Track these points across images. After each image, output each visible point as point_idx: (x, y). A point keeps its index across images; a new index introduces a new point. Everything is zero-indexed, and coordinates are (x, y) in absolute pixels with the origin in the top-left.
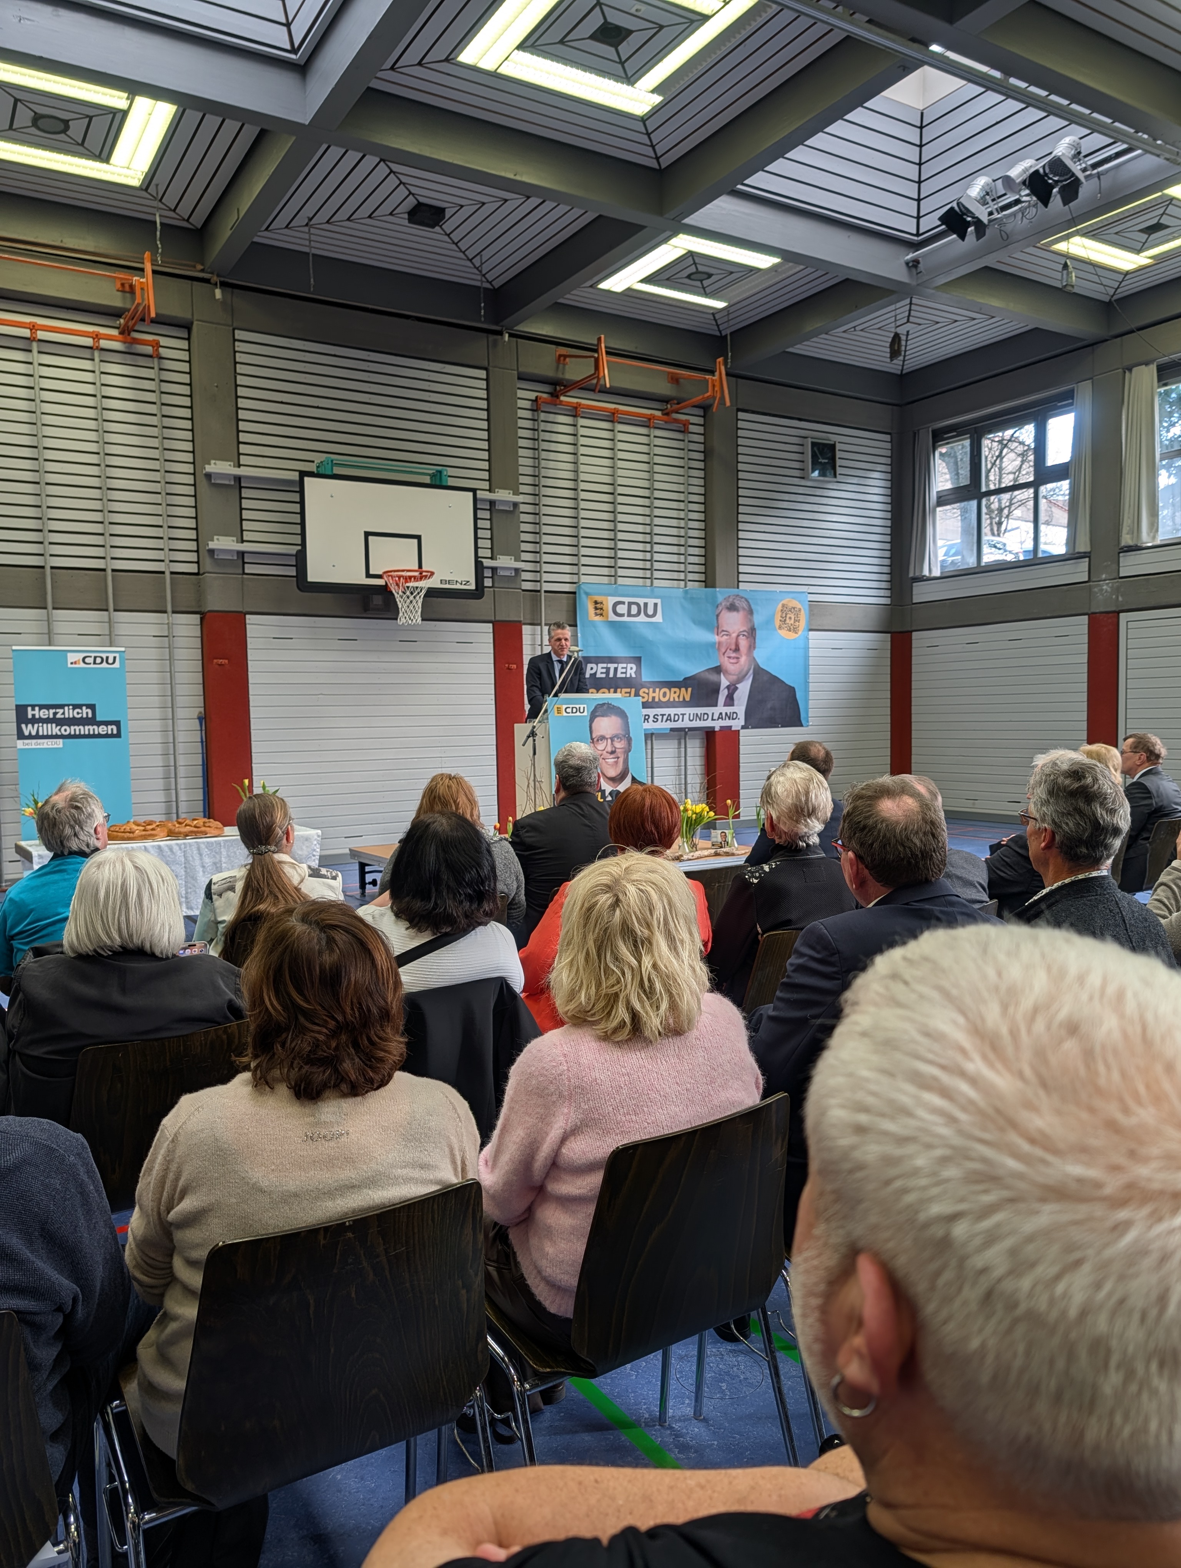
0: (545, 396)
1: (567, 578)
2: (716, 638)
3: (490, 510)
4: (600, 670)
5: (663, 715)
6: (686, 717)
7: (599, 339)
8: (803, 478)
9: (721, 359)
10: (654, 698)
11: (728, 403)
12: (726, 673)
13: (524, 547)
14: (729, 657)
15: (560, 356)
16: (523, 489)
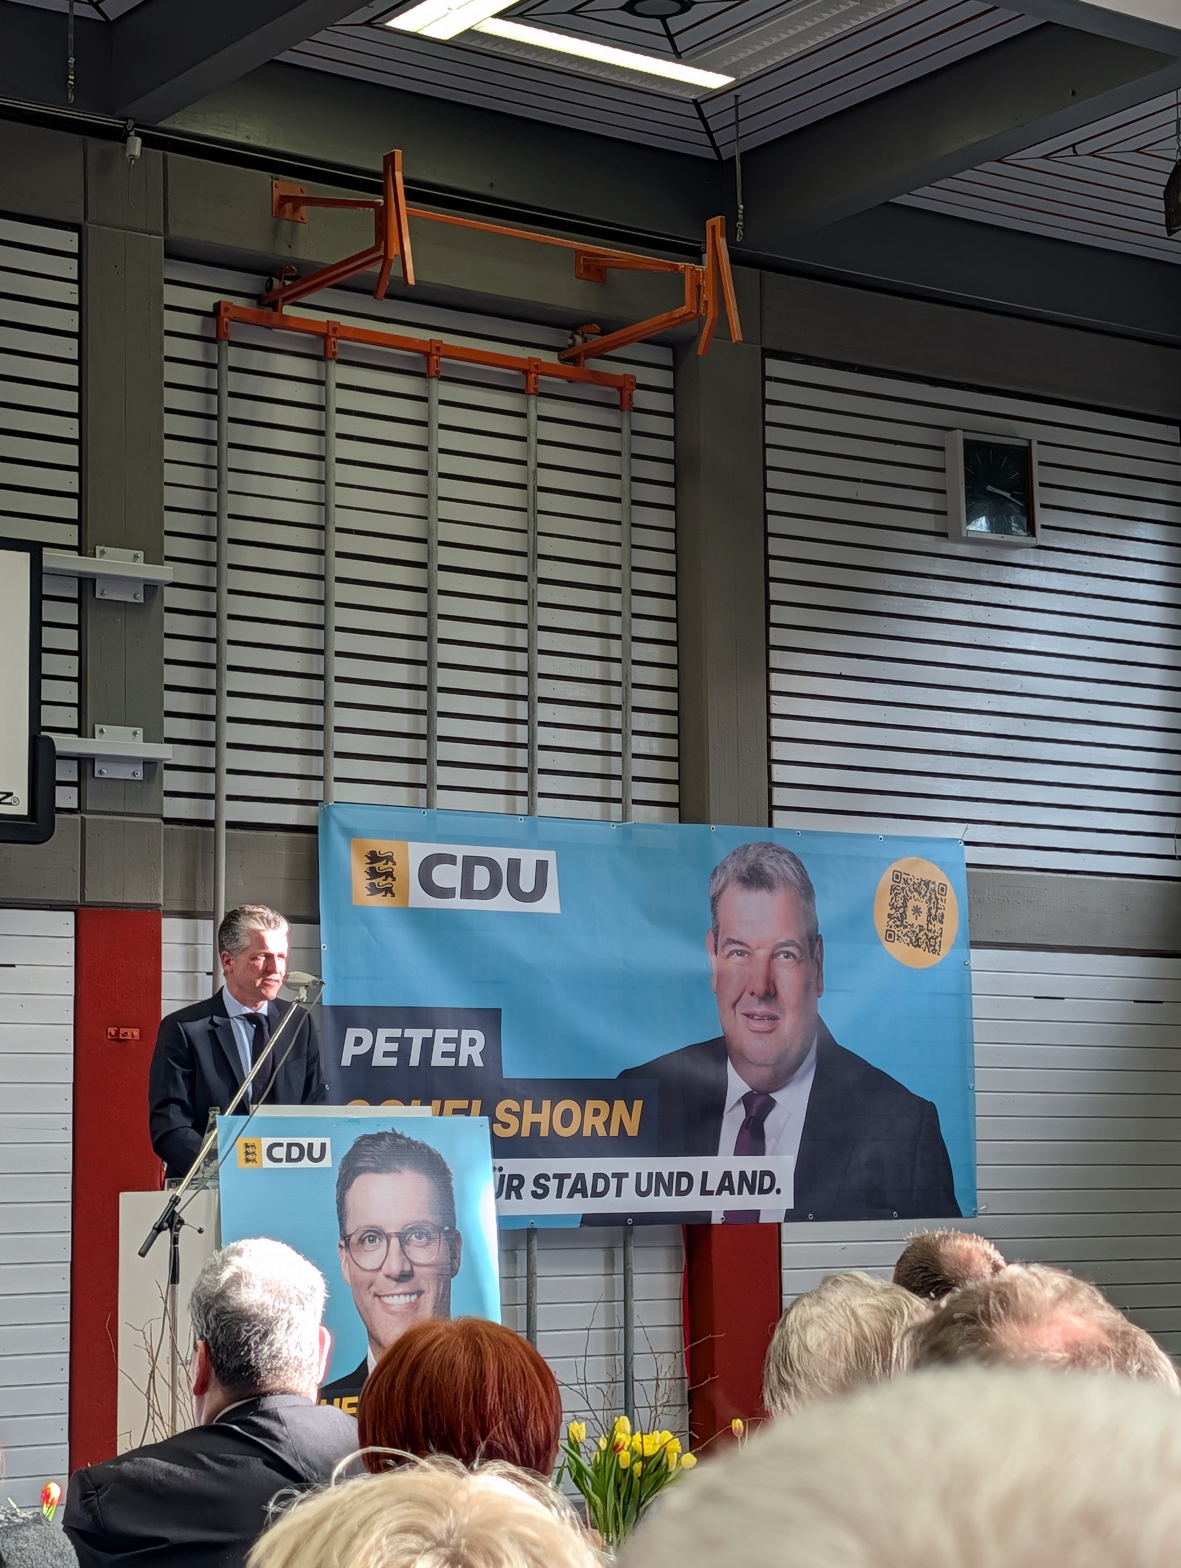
0: (239, 302)
1: (293, 789)
2: (710, 962)
3: (78, 601)
4: (382, 1046)
5: (561, 1178)
6: (629, 1184)
7: (389, 160)
8: (945, 535)
9: (716, 221)
10: (535, 1126)
11: (737, 335)
12: (742, 1061)
13: (173, 701)
14: (749, 1016)
15: (284, 199)
16: (174, 546)
